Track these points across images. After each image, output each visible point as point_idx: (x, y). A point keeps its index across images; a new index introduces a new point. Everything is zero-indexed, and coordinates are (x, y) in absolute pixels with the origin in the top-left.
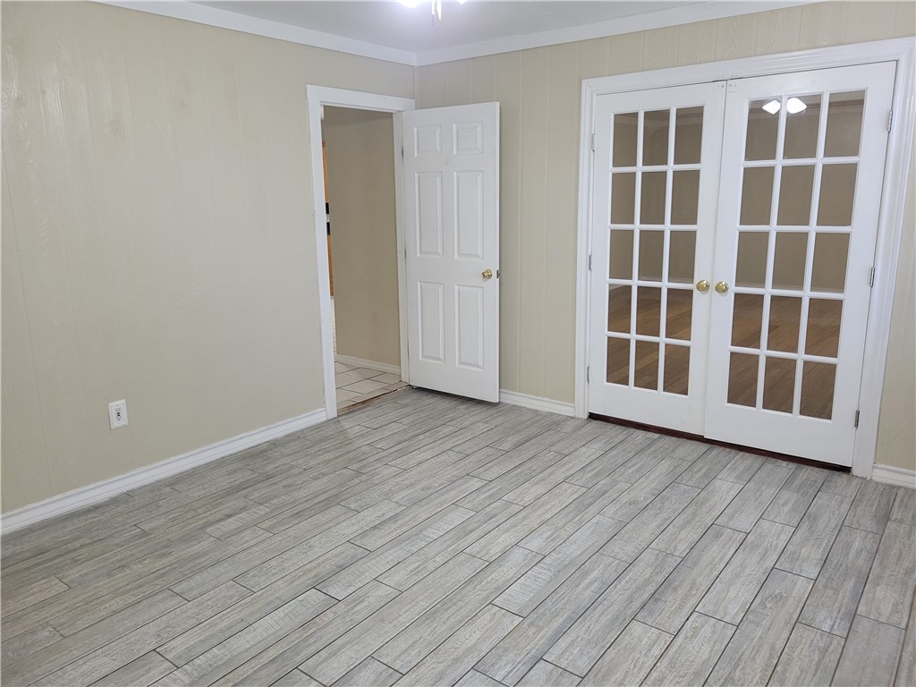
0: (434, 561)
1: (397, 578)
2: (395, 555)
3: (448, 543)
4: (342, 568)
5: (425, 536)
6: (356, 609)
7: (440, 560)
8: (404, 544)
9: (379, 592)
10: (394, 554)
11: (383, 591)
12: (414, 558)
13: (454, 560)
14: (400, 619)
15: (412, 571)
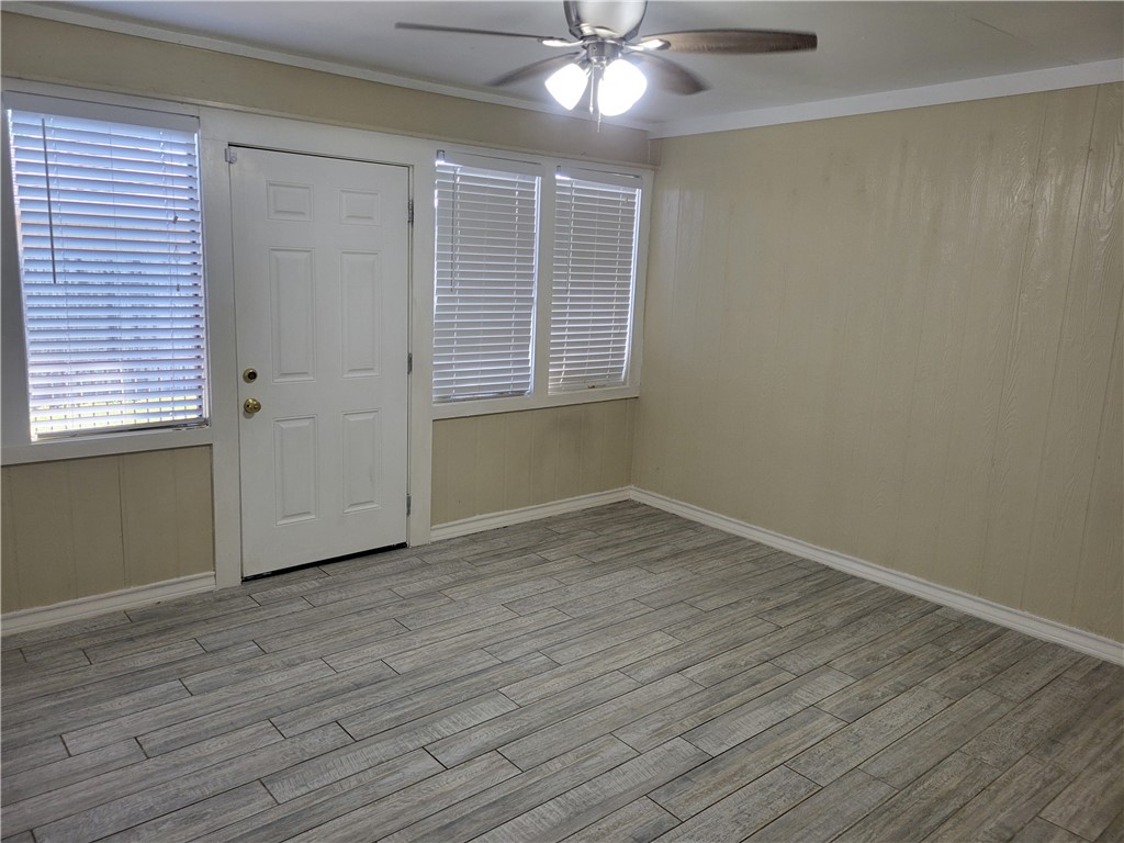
0: (564, 764)
1: (613, 751)
2: (613, 783)
3: (537, 789)
4: (683, 776)
5: (566, 809)
6: (660, 725)
7: (557, 765)
8: (600, 799)
9: (636, 737)
10: (614, 785)
11: (631, 738)
12: (590, 774)
13: (539, 761)
14: (615, 708)
15: (595, 755)
